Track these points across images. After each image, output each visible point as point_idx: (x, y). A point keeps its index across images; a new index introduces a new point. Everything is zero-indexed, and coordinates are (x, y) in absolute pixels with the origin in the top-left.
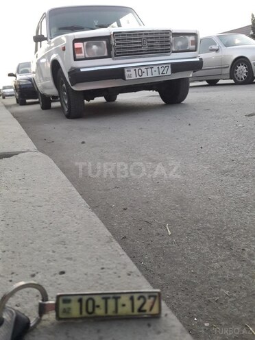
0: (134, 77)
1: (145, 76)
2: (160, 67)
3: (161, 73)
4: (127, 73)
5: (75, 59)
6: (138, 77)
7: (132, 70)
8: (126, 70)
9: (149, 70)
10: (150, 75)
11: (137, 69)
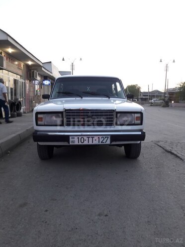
0: (76, 143)
1: (86, 143)
2: (100, 137)
3: (100, 142)
4: (71, 140)
5: (37, 125)
6: (80, 143)
7: (76, 138)
8: (70, 137)
9: (90, 139)
10: (90, 143)
11: (80, 137)
